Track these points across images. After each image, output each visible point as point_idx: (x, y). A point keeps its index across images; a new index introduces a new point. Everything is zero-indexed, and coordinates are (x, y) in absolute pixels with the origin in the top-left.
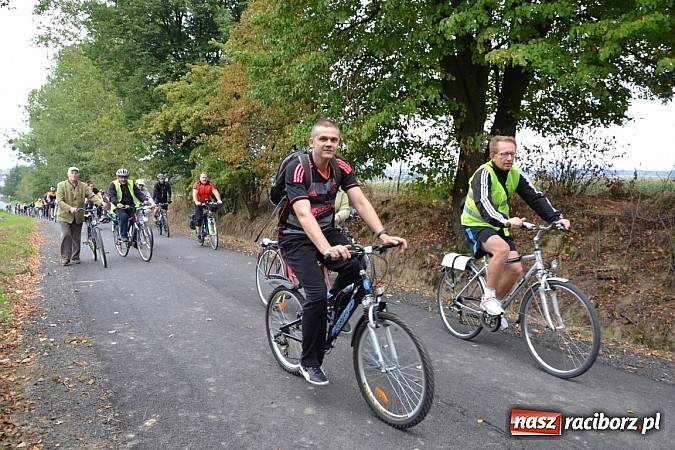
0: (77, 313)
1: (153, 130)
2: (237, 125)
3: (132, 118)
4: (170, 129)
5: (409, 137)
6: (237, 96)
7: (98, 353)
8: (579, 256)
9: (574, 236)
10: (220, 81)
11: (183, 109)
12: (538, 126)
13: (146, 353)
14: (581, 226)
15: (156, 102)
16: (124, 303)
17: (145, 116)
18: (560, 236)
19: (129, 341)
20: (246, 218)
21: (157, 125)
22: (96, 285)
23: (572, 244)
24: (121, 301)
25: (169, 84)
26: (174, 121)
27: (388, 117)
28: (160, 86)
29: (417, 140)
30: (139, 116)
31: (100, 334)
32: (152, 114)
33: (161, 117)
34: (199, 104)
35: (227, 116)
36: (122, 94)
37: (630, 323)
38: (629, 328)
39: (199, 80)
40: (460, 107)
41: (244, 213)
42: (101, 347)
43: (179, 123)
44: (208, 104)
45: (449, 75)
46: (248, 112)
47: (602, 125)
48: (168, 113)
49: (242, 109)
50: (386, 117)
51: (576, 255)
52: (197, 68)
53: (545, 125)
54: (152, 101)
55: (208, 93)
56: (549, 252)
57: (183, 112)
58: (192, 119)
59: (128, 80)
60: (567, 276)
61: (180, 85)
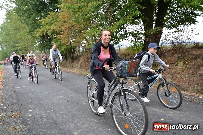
0: (15, 101)
1: (38, 35)
2: (67, 31)
3: (31, 32)
4: (44, 34)
6: (65, 22)
7: (24, 121)
8: (190, 68)
9: (187, 62)
10: (60, 17)
11: (48, 27)
13: (45, 120)
14: (189, 58)
15: (39, 26)
16: (33, 95)
17: (36, 31)
18: (182, 62)
19: (37, 114)
20: (70, 62)
21: (39, 33)
22: (22, 88)
23: (187, 64)
24: (32, 95)
25: (43, 19)
26: (45, 32)
28: (40, 20)
30: (33, 31)
31: (24, 111)
32: (37, 30)
33: (41, 30)
34: (53, 25)
35: (63, 28)
36: (28, 24)
39: (53, 18)
41: (70, 60)
42: (25, 117)
43: (47, 32)
44: (56, 25)
46: (70, 27)
47: (189, 25)
48: (43, 29)
49: (68, 25)
51: (189, 68)
52: (51, 13)
54: (37, 26)
55: (56, 22)
56: (179, 67)
57: (48, 28)
58: (51, 30)
59: (29, 19)
60: (188, 76)
61: (46, 20)
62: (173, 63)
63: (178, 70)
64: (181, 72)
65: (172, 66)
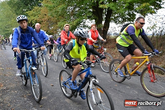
0: (8, 64)
2: (45, 22)
4: (29, 23)
5: (85, 25)
6: (46, 15)
10: (41, 11)
12: (116, 22)
25: (29, 12)
26: (30, 21)
27: (80, 20)
28: (27, 12)
29: (87, 25)
34: (36, 17)
35: (43, 19)
36: (17, 14)
37: (131, 65)
38: (130, 66)
39: (36, 11)
40: (97, 18)
44: (38, 17)
45: (94, 10)
46: (48, 19)
48: (29, 19)
49: (46, 18)
50: (79, 20)
52: (36, 8)
53: (118, 22)
55: (38, 14)
56: (116, 50)
57: (33, 18)
58: (35, 20)
59: (18, 10)
60: (119, 56)
61: (32, 12)
62: (113, 48)
63: (115, 52)
64: (116, 53)
65: (112, 49)
